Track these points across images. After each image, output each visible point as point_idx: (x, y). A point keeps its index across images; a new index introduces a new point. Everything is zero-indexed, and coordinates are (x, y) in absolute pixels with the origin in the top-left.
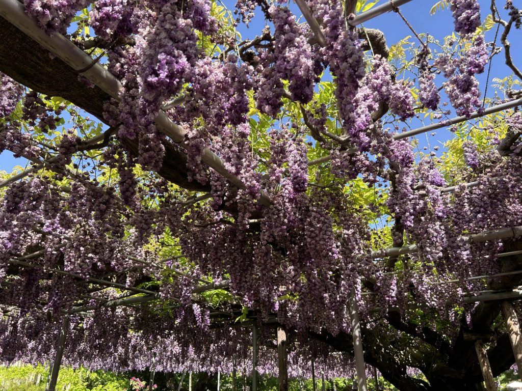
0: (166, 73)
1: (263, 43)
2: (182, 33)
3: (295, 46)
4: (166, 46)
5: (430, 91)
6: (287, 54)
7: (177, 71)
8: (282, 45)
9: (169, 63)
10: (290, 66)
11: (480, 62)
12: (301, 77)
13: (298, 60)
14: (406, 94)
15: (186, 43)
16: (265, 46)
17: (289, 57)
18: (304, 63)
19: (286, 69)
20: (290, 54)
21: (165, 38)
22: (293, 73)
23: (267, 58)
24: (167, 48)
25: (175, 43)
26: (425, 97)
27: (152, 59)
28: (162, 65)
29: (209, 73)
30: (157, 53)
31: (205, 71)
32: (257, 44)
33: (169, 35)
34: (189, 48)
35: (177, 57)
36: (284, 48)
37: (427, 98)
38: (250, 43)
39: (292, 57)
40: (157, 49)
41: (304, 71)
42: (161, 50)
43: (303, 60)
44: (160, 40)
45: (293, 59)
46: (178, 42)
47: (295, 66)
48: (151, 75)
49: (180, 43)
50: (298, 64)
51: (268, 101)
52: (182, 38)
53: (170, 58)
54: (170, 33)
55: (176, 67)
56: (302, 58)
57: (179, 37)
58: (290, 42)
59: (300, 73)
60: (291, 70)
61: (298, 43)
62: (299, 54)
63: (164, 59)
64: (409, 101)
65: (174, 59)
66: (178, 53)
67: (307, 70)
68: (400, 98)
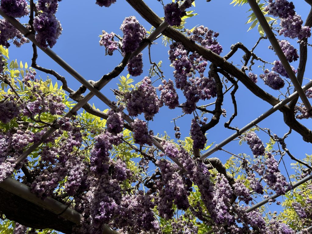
0: (105, 213)
1: (157, 176)
2: (112, 187)
3: (173, 178)
4: (104, 197)
5: (255, 184)
6: (169, 184)
7: (111, 209)
8: (166, 179)
9: (106, 206)
10: (172, 190)
11: (274, 167)
12: (179, 196)
13: (176, 186)
14: (243, 188)
15: (115, 192)
16: (158, 178)
17: (171, 185)
18: (180, 187)
19: (170, 192)
20: (171, 183)
21: (103, 193)
22: (175, 194)
23: (160, 184)
24: (104, 198)
25: (109, 193)
26: (254, 187)
27: (97, 205)
28: (103, 209)
29: (129, 203)
30: (100, 202)
31: (127, 203)
32: (154, 177)
33: (105, 190)
34: (116, 195)
35: (110, 202)
36: (167, 180)
37: (256, 188)
38: (150, 178)
39: (172, 185)
40: (99, 199)
41: (180, 192)
42: (101, 200)
43: (179, 185)
44: (101, 194)
45: (173, 186)
46: (110, 193)
47: (175, 190)
48: (97, 214)
49: (111, 193)
50: (177, 188)
51: (165, 211)
52: (112, 190)
53: (106, 203)
54: (106, 189)
55: (110, 207)
56: (178, 185)
57: (111, 190)
58: (170, 178)
59: (178, 194)
60: (173, 192)
61: (174, 176)
62: (176, 183)
63: (103, 205)
64: (246, 192)
65: (108, 203)
66: (110, 199)
67: (182, 191)
68: (240, 191)
